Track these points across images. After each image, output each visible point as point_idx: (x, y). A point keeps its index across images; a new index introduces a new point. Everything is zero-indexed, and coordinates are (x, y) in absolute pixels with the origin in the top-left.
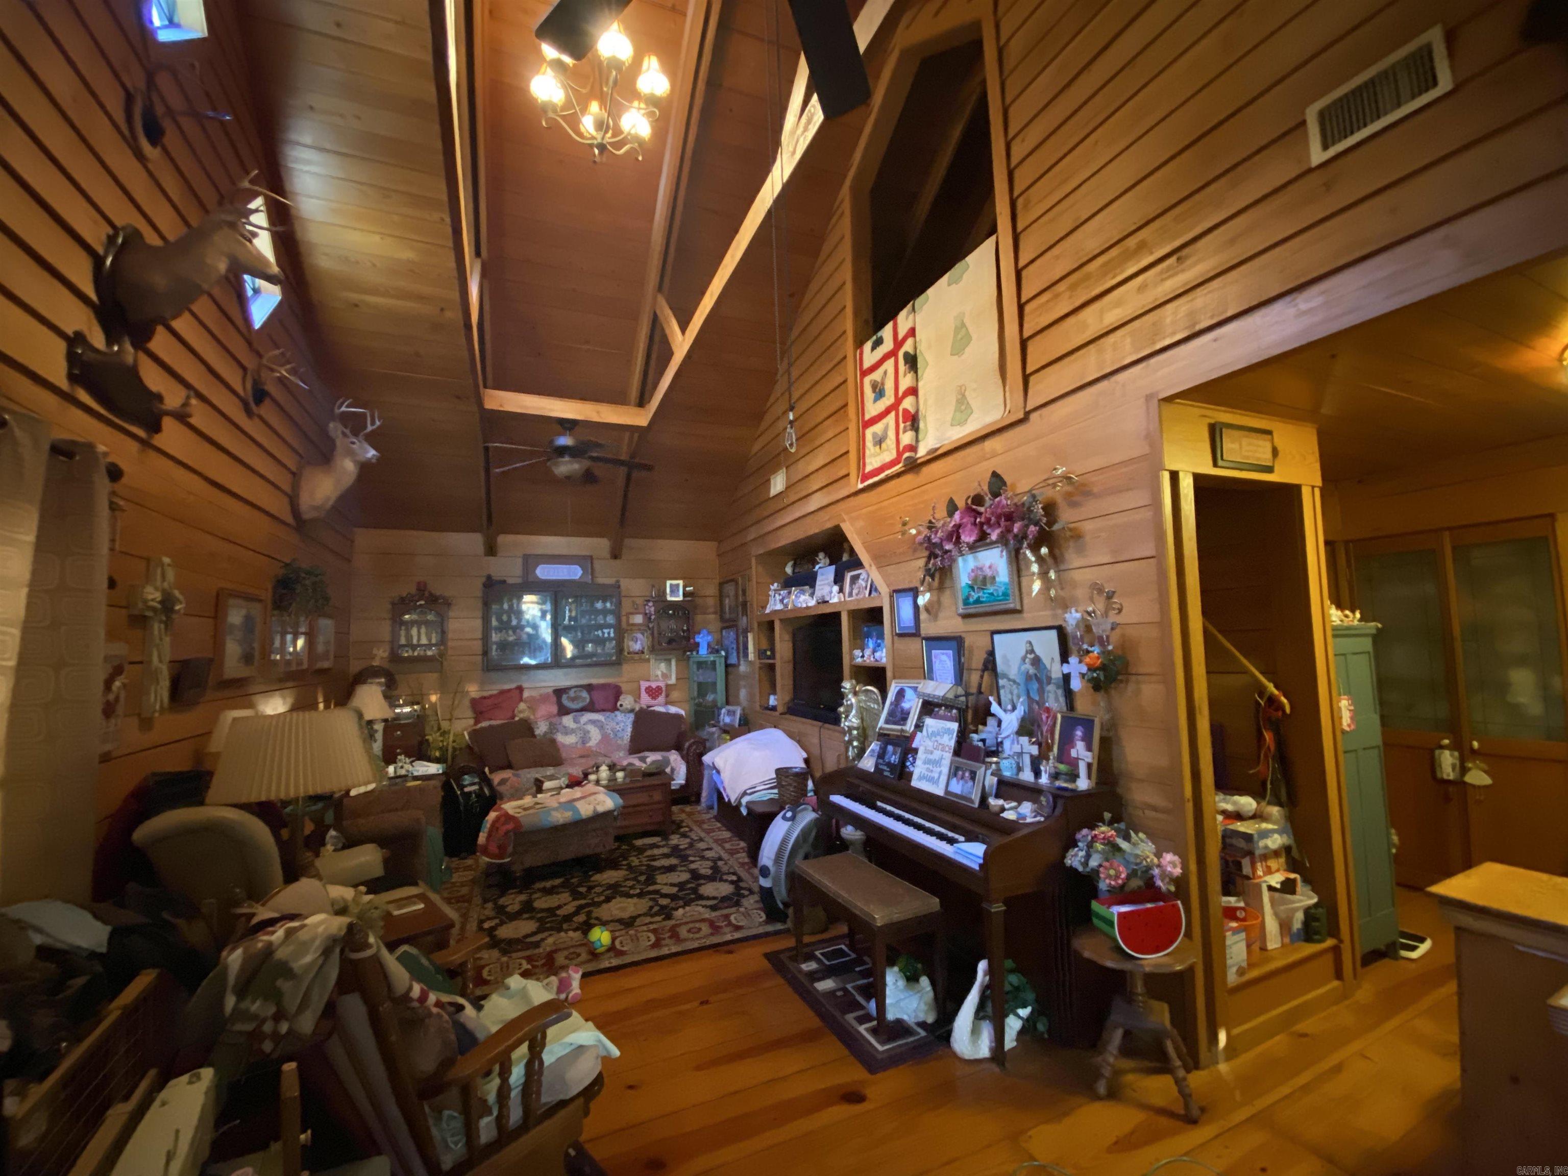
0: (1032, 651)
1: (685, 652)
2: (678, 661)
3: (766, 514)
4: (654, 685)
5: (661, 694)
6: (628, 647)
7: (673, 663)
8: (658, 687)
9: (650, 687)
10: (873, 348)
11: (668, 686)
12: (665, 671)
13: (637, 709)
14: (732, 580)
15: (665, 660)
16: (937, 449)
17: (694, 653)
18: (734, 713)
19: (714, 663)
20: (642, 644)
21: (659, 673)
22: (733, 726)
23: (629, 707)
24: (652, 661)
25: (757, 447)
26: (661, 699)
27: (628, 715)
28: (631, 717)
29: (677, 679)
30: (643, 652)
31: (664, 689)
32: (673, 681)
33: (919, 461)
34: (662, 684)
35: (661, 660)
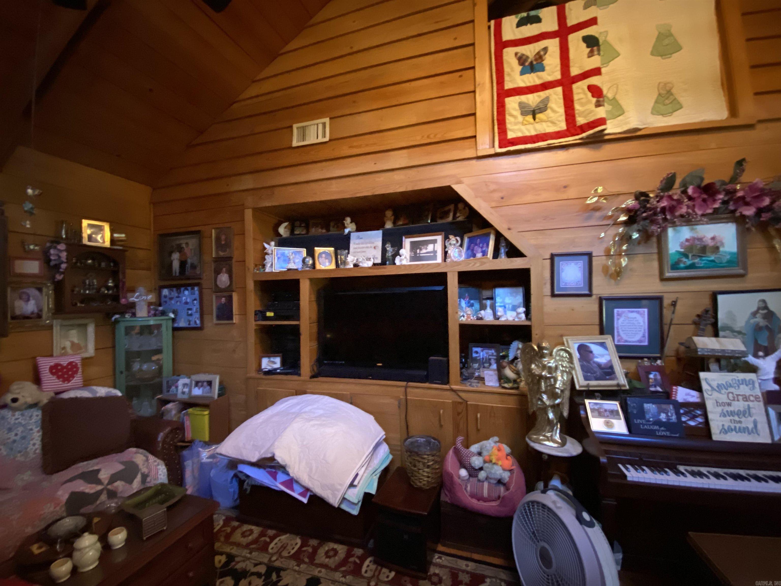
0: (766, 308)
1: (109, 315)
2: (96, 326)
3: (281, 163)
4: (64, 362)
5: (76, 372)
6: (13, 308)
7: (91, 329)
8: (71, 363)
9: (57, 365)
10: (519, 25)
11: (85, 360)
12: (76, 341)
13: (45, 401)
14: (198, 232)
15: (79, 325)
16: (639, 130)
17: (127, 316)
18: (210, 383)
19: (159, 327)
20: (38, 305)
21: (68, 344)
22: (212, 398)
23: (29, 400)
24: (56, 330)
25: (253, 91)
26: (77, 380)
27: (28, 413)
28: (37, 415)
29: (96, 349)
30: (39, 316)
31: (79, 365)
32: (91, 351)
33: (607, 137)
34: (77, 359)
35: (72, 326)
